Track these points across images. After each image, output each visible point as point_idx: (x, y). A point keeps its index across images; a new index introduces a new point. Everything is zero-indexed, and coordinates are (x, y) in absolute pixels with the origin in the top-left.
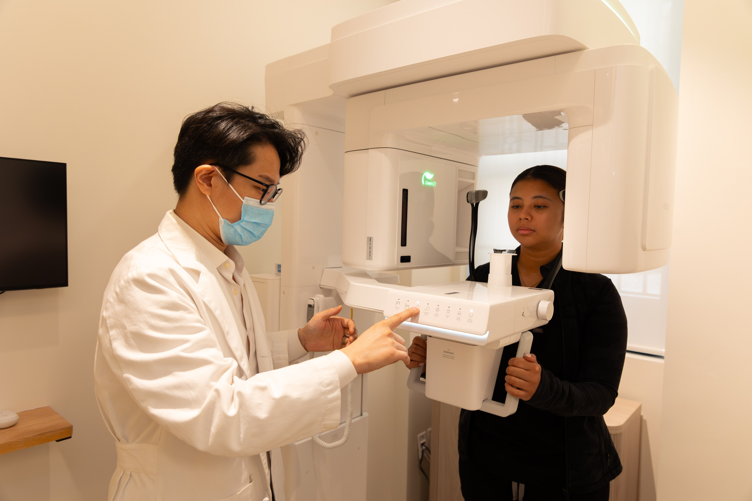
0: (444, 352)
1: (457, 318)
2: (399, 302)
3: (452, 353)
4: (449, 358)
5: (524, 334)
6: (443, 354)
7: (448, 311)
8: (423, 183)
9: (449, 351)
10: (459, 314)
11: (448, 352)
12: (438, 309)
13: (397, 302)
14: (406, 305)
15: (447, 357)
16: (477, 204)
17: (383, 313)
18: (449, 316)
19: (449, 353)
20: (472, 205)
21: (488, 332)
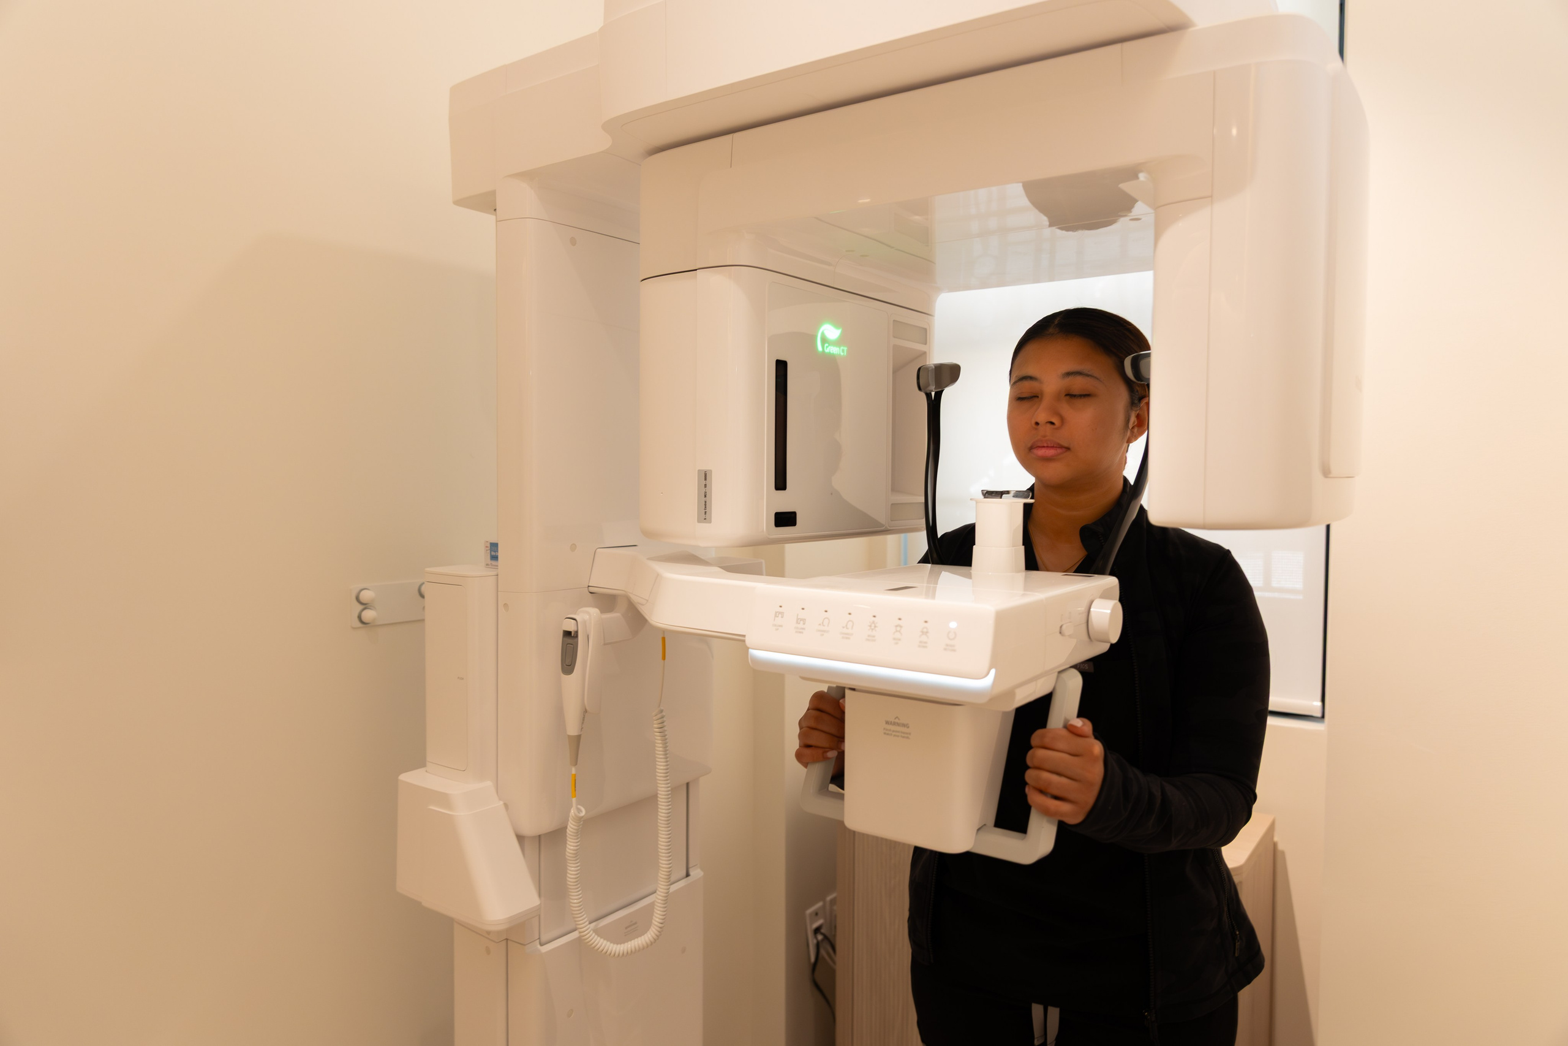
0: (887, 723)
1: (921, 642)
2: (782, 613)
3: (904, 725)
4: (898, 736)
5: (1064, 675)
6: (884, 729)
7: (898, 629)
8: (820, 348)
9: (897, 720)
10: (925, 633)
11: (894, 724)
12: (873, 625)
13: (776, 612)
14: (798, 619)
15: (894, 733)
16: (939, 395)
17: (744, 641)
18: (899, 640)
19: (898, 724)
20: (928, 395)
21: (993, 671)
